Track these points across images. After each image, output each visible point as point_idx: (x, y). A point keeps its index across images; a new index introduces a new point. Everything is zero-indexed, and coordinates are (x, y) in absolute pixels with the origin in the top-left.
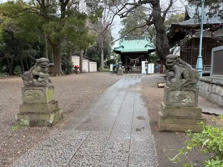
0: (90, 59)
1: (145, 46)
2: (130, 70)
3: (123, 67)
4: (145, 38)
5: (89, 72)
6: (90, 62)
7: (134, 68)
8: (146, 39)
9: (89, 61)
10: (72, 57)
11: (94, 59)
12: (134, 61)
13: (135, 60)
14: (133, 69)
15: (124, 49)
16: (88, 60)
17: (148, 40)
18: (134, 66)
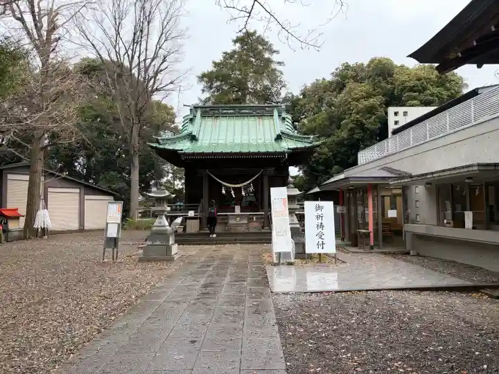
0: (87, 187)
1: (274, 136)
2: (218, 229)
3: (191, 213)
4: (276, 113)
5: (81, 230)
6: (86, 197)
7: (237, 217)
8: (279, 116)
9: (83, 192)
10: (10, 177)
11: (104, 187)
12: (238, 191)
13: (240, 188)
14: (232, 222)
15: (199, 143)
16: (78, 190)
17: (284, 119)
18: (238, 210)
